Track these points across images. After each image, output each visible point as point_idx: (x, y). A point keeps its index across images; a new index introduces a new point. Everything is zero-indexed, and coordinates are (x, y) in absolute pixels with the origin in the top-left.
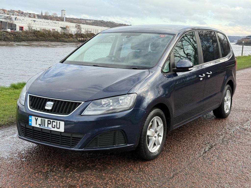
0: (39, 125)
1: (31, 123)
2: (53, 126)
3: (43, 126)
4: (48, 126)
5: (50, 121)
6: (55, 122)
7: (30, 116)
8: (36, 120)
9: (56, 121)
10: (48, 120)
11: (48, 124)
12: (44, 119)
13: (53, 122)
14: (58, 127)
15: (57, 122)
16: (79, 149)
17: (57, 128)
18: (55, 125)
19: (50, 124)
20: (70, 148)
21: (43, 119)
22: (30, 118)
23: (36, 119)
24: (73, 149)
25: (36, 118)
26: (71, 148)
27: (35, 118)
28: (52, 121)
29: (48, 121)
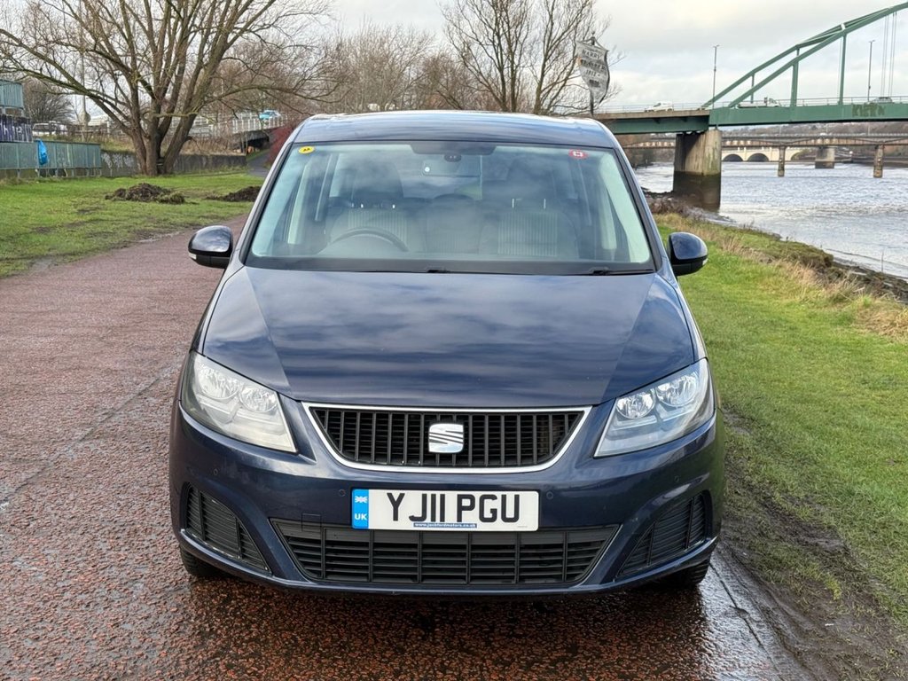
0: (412, 518)
1: (367, 517)
2: (488, 514)
3: (433, 519)
4: (459, 519)
5: (472, 498)
6: (494, 498)
7: (356, 491)
8: (396, 504)
9: (499, 494)
10: (458, 495)
11: (461, 508)
12: (438, 493)
13: (483, 498)
14: (510, 513)
15: (504, 497)
16: (601, 583)
17: (505, 519)
18: (494, 511)
19: (471, 508)
20: (567, 588)
21: (433, 497)
22: (358, 499)
23: (396, 499)
24: (578, 588)
25: (396, 494)
26: (572, 586)
27: (390, 496)
28: (477, 495)
29: (460, 498)
